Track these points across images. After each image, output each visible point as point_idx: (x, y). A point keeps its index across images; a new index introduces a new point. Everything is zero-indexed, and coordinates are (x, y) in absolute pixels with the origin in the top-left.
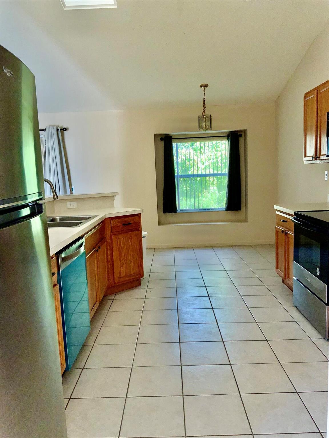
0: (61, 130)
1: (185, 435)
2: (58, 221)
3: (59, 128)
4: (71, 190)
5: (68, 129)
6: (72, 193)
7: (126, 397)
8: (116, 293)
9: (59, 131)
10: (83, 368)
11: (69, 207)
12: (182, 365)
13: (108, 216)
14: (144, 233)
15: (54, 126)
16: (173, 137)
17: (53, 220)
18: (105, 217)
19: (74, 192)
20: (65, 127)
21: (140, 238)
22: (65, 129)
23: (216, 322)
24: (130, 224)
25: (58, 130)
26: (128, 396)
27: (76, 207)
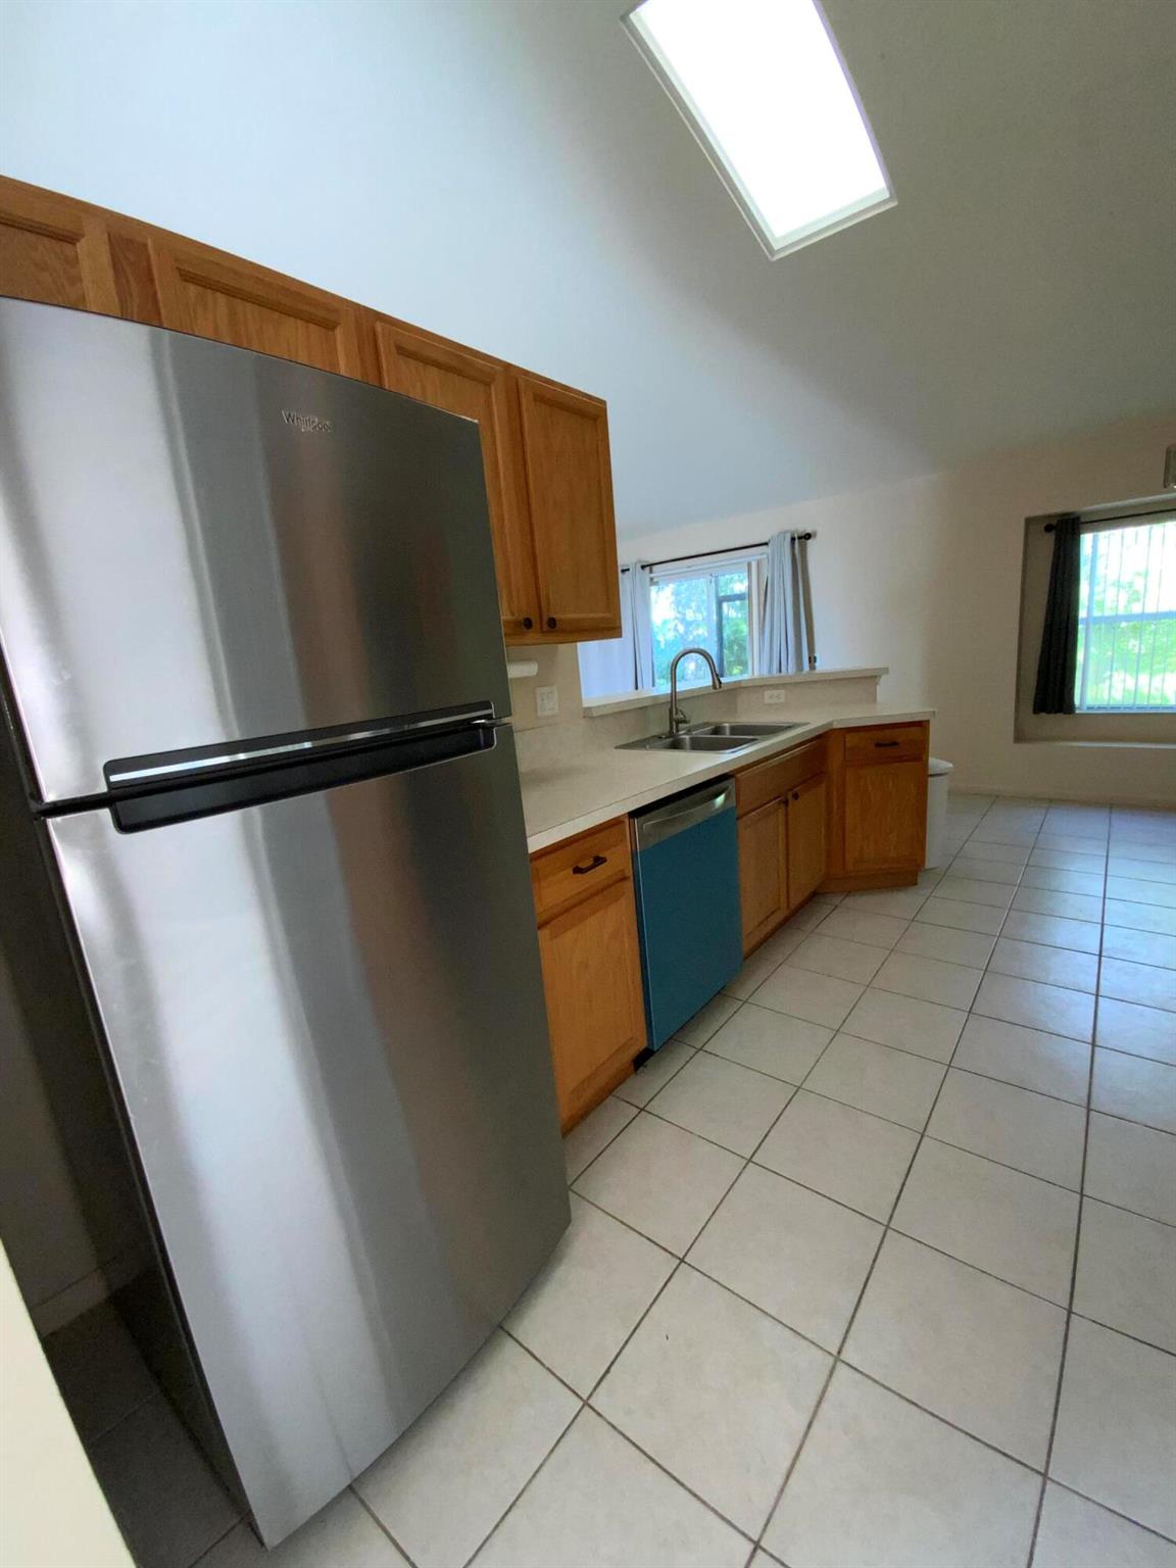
0: (800, 538)
1: (839, 1353)
2: (728, 735)
3: (796, 536)
4: (812, 660)
5: (815, 535)
6: (813, 668)
7: (750, 1160)
8: (849, 893)
9: (797, 541)
10: (701, 1049)
11: (767, 700)
12: (926, 1134)
13: (836, 726)
14: (936, 763)
15: (785, 532)
16: (1082, 519)
17: (717, 730)
18: (830, 728)
19: (817, 664)
20: (809, 531)
21: (923, 777)
22: (808, 536)
23: (1090, 1040)
24: (894, 744)
25: (793, 539)
26: (754, 1160)
27: (782, 700)
